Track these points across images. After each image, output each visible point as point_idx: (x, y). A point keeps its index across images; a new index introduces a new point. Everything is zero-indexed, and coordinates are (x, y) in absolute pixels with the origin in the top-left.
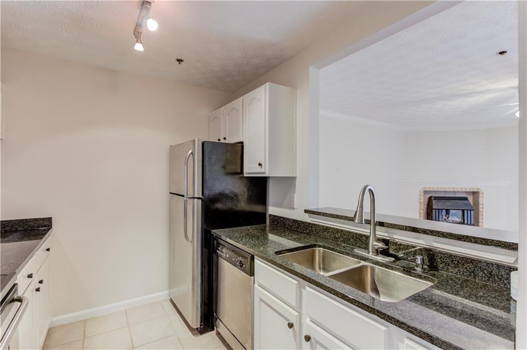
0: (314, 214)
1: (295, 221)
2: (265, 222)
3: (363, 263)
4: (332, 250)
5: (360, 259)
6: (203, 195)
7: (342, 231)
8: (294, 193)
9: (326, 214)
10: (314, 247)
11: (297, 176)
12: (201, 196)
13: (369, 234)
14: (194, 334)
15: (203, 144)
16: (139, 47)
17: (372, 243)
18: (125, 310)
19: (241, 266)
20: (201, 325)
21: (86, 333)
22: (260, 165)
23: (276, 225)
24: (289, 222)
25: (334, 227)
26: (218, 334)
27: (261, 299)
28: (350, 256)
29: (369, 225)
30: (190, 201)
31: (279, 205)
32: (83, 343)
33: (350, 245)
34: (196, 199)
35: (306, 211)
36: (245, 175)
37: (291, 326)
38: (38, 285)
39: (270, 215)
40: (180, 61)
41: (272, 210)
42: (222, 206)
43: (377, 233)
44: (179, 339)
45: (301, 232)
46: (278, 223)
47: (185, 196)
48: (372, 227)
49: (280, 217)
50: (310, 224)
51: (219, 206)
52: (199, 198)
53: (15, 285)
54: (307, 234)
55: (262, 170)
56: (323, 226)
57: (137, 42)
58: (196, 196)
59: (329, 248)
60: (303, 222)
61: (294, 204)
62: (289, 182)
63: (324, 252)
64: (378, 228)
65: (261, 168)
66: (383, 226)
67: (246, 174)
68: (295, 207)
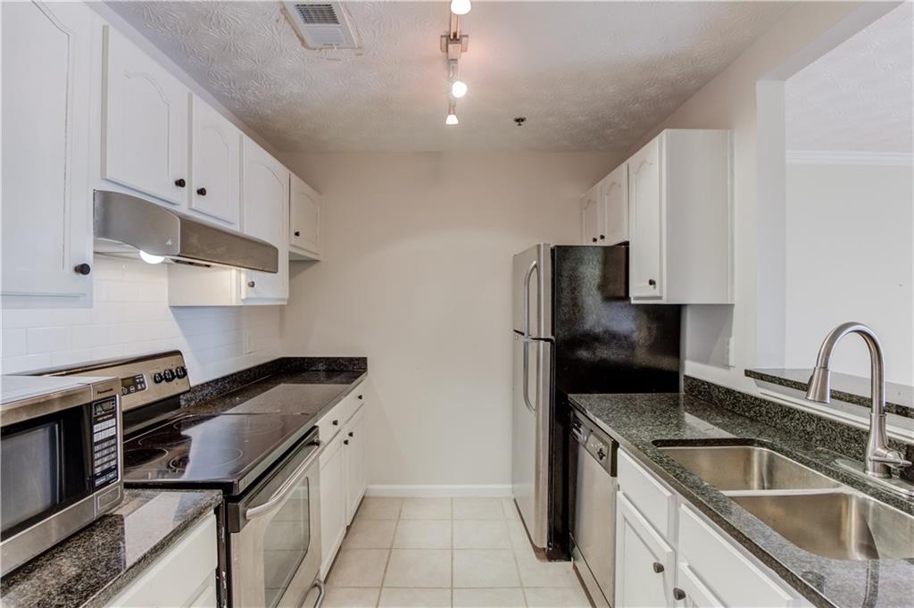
0: (762, 379)
1: (729, 392)
2: (677, 390)
3: (845, 489)
4: (787, 456)
5: (843, 481)
6: (553, 334)
7: (820, 419)
8: (730, 336)
9: (786, 380)
10: (752, 445)
11: (736, 301)
12: (550, 336)
13: (868, 428)
14: (538, 557)
15: (553, 251)
16: (452, 120)
17: (874, 447)
18: (452, 499)
19: (601, 458)
20: (549, 546)
21: (402, 514)
22: (652, 282)
23: (696, 396)
24: (720, 392)
25: (803, 408)
26: (575, 568)
27: (625, 519)
28: (821, 472)
29: (870, 409)
30: (534, 344)
31: (704, 359)
32: (397, 524)
33: (836, 450)
34: (542, 342)
35: (748, 373)
36: (633, 302)
37: (659, 568)
38: (347, 438)
39: (685, 376)
40: (519, 120)
41: (692, 368)
42: (589, 356)
43: (888, 427)
44: (515, 558)
45: (740, 415)
46: (700, 392)
47: (526, 334)
48: (873, 415)
49: (703, 383)
50: (756, 399)
51: (584, 354)
52: (546, 340)
53: (314, 427)
54: (751, 419)
55: (656, 292)
56: (780, 405)
57: (450, 114)
58: (542, 337)
59: (781, 451)
60: (744, 396)
61: (728, 359)
62: (720, 313)
63: (771, 459)
64: (890, 417)
65: (655, 288)
66: (906, 415)
67: (637, 298)
68: (731, 363)
